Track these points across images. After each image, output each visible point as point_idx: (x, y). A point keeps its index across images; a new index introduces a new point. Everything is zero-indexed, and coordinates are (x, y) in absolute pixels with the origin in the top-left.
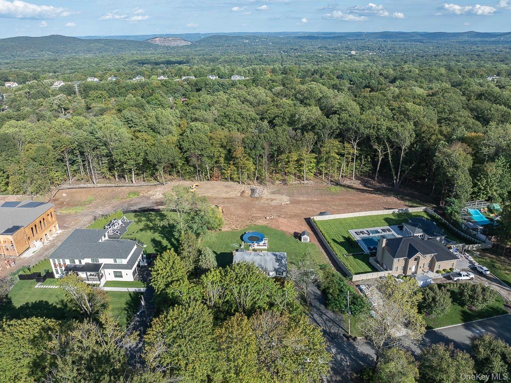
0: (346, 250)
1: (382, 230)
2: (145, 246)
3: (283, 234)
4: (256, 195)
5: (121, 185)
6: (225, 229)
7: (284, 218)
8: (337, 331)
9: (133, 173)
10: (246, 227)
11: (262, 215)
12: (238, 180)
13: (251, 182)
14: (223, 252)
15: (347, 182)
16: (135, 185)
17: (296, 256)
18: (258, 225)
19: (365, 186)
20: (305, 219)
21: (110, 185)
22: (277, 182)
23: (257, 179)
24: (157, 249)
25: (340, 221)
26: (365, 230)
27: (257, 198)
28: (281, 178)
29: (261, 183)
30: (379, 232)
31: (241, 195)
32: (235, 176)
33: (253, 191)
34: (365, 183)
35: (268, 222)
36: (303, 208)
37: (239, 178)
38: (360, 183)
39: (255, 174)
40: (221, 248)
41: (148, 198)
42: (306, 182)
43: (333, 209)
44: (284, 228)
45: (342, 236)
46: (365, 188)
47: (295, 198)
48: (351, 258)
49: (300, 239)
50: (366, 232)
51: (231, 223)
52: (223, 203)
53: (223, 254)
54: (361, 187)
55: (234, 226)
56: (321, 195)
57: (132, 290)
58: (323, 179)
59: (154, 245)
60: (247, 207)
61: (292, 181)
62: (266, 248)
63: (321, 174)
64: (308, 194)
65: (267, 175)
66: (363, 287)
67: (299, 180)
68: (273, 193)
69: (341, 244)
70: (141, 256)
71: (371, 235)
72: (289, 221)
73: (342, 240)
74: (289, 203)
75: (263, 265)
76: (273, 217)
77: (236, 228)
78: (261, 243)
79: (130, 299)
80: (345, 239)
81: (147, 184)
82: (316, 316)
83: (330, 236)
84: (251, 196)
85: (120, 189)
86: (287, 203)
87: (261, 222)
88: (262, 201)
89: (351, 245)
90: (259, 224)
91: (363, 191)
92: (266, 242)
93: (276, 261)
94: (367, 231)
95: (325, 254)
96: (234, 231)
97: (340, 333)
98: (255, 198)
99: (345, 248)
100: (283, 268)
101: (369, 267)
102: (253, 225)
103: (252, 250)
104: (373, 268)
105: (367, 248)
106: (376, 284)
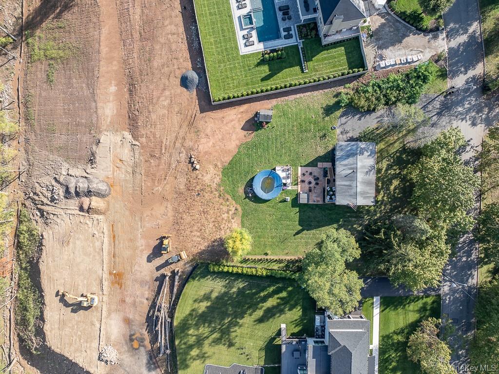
1: (239, 8)
6: (235, 227)
7: (196, 142)
10: (228, 197)
14: (298, 223)
18: (222, 181)
20: (202, 112)
35: (211, 166)
40: (288, 226)
44: (232, 144)
45: (257, 66)
48: (311, 65)
50: (245, 32)
55: (225, 215)
57: (377, 311)
72: (207, 135)
73: (265, 68)
74: (128, 133)
76: (193, 159)
77: (232, 212)
78: (282, 174)
80: (265, 64)
83: (254, 83)
84: (102, 196)
86: (129, 136)
87: (211, 176)
90: (217, 180)
96: (239, 213)
97: (441, 100)
98: (112, 188)
99: (286, 68)
100: (371, 148)
101: (335, 48)
102: (222, 188)
103: (296, 186)
104: (338, 44)
105: (287, 40)
106: (374, 49)
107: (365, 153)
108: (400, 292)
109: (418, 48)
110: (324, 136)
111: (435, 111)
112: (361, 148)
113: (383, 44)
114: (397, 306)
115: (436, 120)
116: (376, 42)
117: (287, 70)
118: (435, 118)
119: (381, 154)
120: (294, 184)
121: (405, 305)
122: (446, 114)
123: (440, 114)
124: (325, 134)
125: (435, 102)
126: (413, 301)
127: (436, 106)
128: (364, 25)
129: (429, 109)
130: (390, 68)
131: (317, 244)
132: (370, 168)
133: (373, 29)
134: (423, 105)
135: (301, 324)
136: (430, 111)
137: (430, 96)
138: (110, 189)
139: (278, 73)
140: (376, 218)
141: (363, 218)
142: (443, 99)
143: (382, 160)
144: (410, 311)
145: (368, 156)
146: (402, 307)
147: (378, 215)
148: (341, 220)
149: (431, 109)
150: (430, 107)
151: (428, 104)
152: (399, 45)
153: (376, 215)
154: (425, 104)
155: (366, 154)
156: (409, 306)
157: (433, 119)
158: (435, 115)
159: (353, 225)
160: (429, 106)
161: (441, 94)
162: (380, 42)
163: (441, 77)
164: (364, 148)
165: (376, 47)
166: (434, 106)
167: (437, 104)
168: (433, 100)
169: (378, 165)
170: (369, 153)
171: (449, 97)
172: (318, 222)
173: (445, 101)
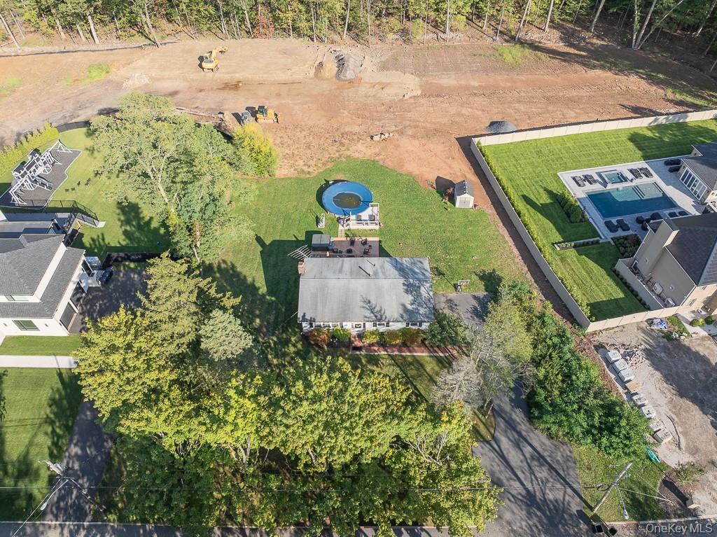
0: (558, 229)
1: (631, 171)
2: (101, 225)
3: (410, 185)
4: (349, 74)
5: (71, 49)
6: (282, 171)
7: (413, 137)
8: (560, 496)
9: (90, 21)
10: (329, 166)
11: (363, 127)
12: (310, 33)
13: (336, 37)
14: (278, 239)
15: (534, 35)
16: (101, 47)
17: (446, 250)
18: (355, 160)
19: (571, 45)
20: (457, 139)
21: (50, 49)
22: (391, 36)
23: (349, 30)
24: (128, 228)
25: (538, 149)
26: (592, 172)
27: (351, 82)
28: (398, 26)
29: (357, 38)
30: (626, 179)
31: (316, 75)
32: (303, 25)
33: (341, 62)
34: (568, 37)
35: (377, 151)
36: (453, 110)
37: (311, 29)
38: (561, 38)
39: (344, 19)
40: (274, 227)
41: (118, 86)
42: (449, 35)
43: (517, 111)
44: (412, 168)
45: (545, 190)
46: (572, 51)
47: (431, 80)
48: (571, 253)
49: (452, 200)
50: (596, 177)
51: (296, 152)
52: (279, 95)
53: (278, 244)
54: (561, 47)
55: (301, 163)
56: (486, 71)
57: (65, 362)
58: (484, 28)
59: (122, 218)
60: (330, 105)
61: (421, 32)
62: (377, 227)
63: (479, 17)
64: (457, 69)
65: (370, 18)
66: (614, 355)
67: (434, 30)
68: (384, 67)
69: (542, 209)
70: (80, 266)
71: (610, 186)
72: (424, 145)
73: (545, 199)
74: (419, 92)
75: (373, 302)
76: (387, 135)
77: (306, 169)
78: (365, 215)
79: (60, 386)
80: (551, 198)
81: (124, 45)
82: (505, 444)
83: (516, 188)
84: (338, 76)
85: (69, 58)
86: (415, 93)
87: (362, 150)
88: (363, 89)
89: (568, 215)
90: (357, 155)
91: (565, 57)
92: (376, 209)
93: (407, 291)
94: (599, 174)
95: (511, 243)
96: (302, 176)
97: (569, 503)
98: (347, 82)
99: (554, 224)
100: (422, 311)
101: (617, 284)
102: (344, 160)
103: (344, 235)
104: (626, 288)
105: (604, 225)
106: (643, 343)
107: (410, 298)
108: (88, 413)
109: (685, 434)
110: (440, 273)
111: (537, 488)
112: (419, 287)
113: (660, 359)
114: (57, 406)
115: (514, 492)
116: (659, 346)
117: (551, 225)
118: (516, 487)
119: (411, 364)
120: (348, 233)
121: (52, 423)
122: (535, 520)
123: (530, 501)
124: (444, 274)
125: (558, 486)
126: (55, 444)
127: (550, 490)
128: (685, 324)
129: (536, 469)
130: (613, 376)
131: (233, 265)
132: (378, 308)
133: (684, 340)
134: (545, 454)
135: (93, 246)
136: (532, 473)
137: (572, 473)
138: (346, 81)
139: (542, 214)
140: (270, 357)
141: (273, 334)
142: (574, 508)
143: (398, 366)
144: (35, 435)
145: (404, 305)
146: (52, 416)
147: (275, 361)
148: (273, 299)
149: (538, 475)
150: (543, 473)
151: (551, 467)
152: (674, 392)
153: (276, 356)
154: (548, 459)
155: (408, 299)
156: (46, 433)
157: (512, 482)
158: (526, 489)
159: (260, 318)
160: (545, 468)
161: (585, 502)
162: (663, 354)
163: (631, 500)
164: (419, 295)
165: (648, 347)
166: (549, 485)
167: (555, 493)
168: (565, 480)
169: (386, 357)
170: (410, 307)
171: (583, 526)
172: (275, 266)
173: (571, 515)
